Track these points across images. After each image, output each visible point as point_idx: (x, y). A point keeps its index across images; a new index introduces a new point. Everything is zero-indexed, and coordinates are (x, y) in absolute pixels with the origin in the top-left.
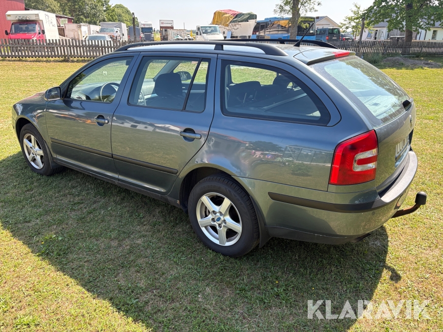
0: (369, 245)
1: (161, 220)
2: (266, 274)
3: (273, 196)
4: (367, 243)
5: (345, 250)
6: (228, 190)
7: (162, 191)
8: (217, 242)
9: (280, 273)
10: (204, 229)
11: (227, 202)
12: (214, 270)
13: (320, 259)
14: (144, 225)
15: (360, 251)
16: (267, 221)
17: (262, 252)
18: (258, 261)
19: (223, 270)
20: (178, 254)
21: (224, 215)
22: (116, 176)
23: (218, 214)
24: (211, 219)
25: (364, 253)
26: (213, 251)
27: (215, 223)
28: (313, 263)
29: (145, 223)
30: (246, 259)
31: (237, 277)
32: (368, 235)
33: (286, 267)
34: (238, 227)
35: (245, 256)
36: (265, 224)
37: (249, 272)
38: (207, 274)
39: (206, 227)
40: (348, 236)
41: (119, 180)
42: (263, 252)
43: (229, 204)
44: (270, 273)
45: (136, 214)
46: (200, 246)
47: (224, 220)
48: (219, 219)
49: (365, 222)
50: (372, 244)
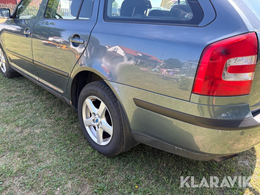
0: (237, 164)
1: (66, 117)
2: (130, 176)
3: (138, 102)
4: (236, 162)
5: (213, 164)
6: (103, 94)
7: (61, 92)
8: (95, 140)
9: (143, 178)
10: (87, 128)
11: (103, 106)
12: (85, 165)
13: (186, 170)
14: (51, 119)
15: (227, 168)
16: (132, 126)
17: (134, 155)
18: (128, 163)
19: (93, 167)
20: (61, 146)
21: (101, 117)
22: (37, 78)
23: (97, 116)
24: (92, 120)
25: (231, 171)
26: (93, 147)
27: (95, 124)
28: (177, 173)
29: (51, 118)
30: (118, 159)
31: (102, 175)
32: (236, 155)
33: (151, 173)
34: (110, 130)
35: (117, 156)
36: (130, 130)
37: (115, 172)
38: (76, 168)
39: (89, 126)
40: (209, 154)
41: (39, 82)
42: (136, 155)
43: (104, 108)
44: (134, 177)
45: (50, 110)
46: (83, 142)
47: (101, 122)
48: (97, 121)
49: (233, 141)
50: (241, 163)
